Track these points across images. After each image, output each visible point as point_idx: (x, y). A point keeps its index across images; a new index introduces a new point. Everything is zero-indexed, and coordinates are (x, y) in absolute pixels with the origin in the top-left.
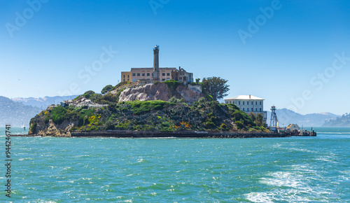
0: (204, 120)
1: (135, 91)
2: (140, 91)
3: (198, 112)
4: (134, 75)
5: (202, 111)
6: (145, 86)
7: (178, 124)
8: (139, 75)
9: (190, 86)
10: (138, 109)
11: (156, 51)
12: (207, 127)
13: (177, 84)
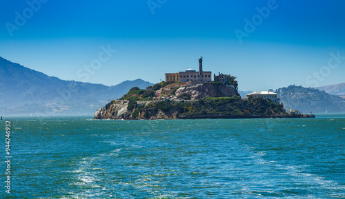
0: (257, 108)
1: (190, 89)
2: (194, 89)
3: (252, 104)
4: (181, 77)
5: (254, 103)
6: (197, 86)
7: (243, 111)
8: (184, 77)
9: (227, 85)
10: (218, 103)
11: (201, 61)
12: (259, 112)
13: (219, 84)
